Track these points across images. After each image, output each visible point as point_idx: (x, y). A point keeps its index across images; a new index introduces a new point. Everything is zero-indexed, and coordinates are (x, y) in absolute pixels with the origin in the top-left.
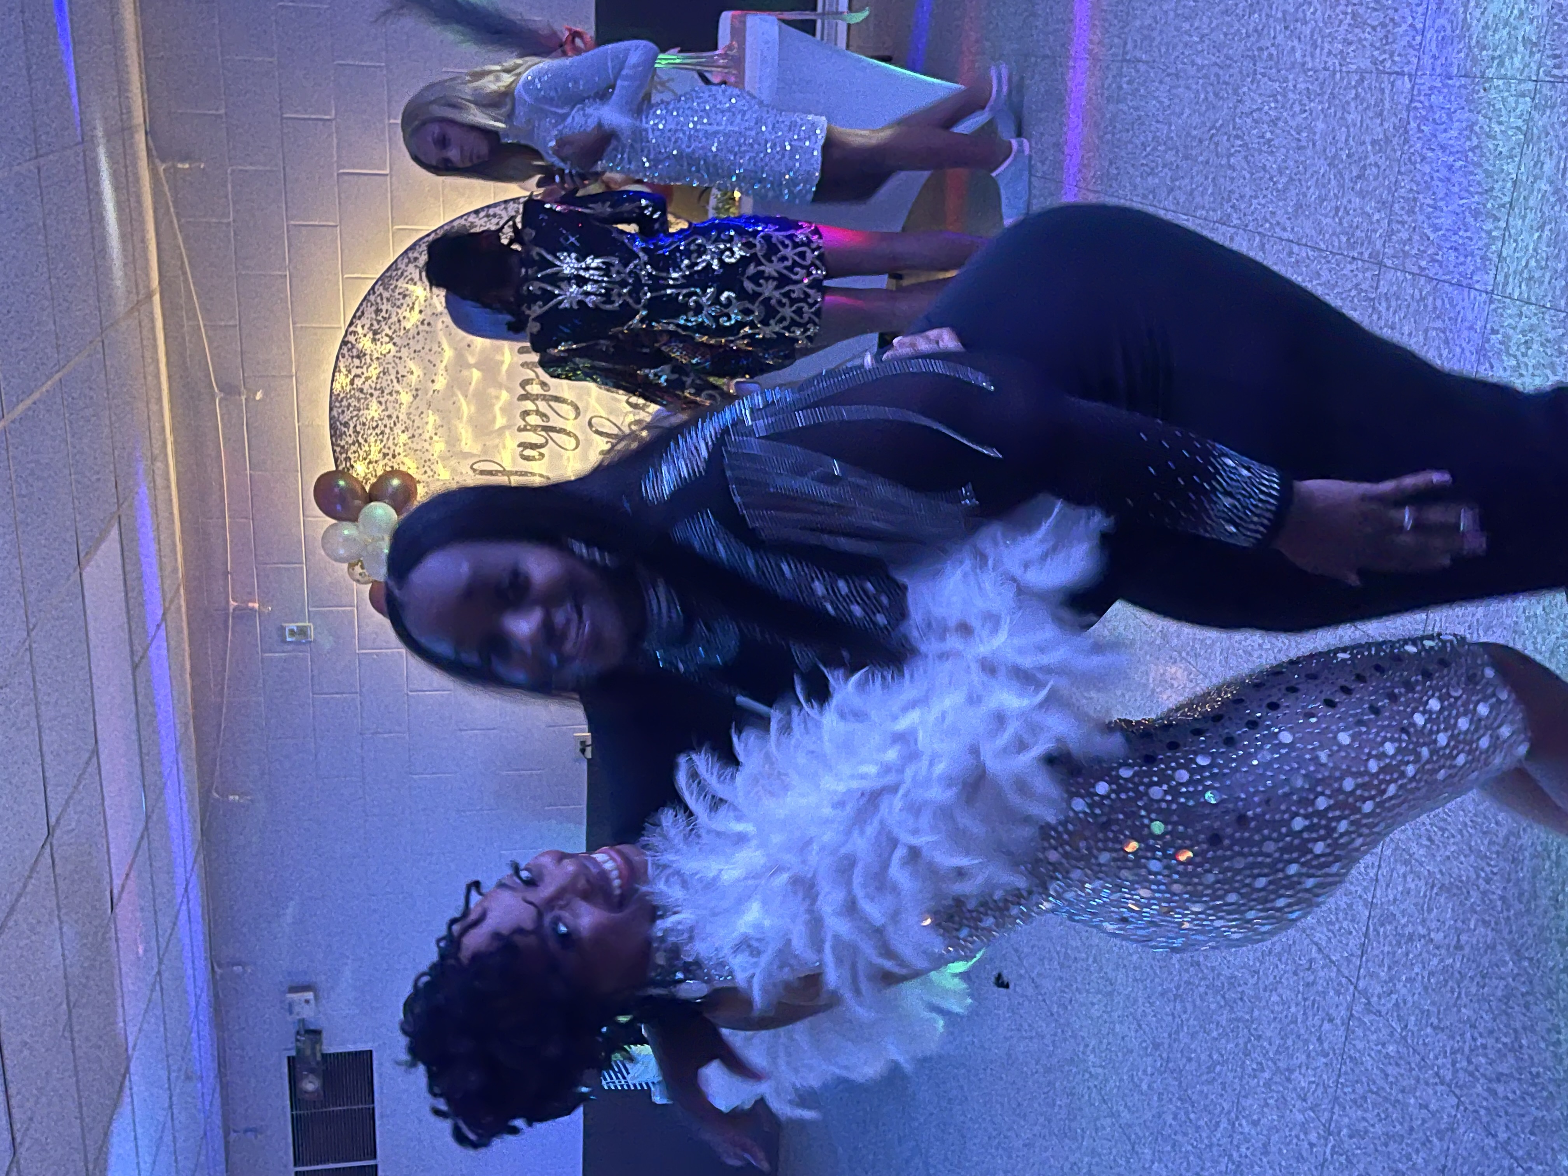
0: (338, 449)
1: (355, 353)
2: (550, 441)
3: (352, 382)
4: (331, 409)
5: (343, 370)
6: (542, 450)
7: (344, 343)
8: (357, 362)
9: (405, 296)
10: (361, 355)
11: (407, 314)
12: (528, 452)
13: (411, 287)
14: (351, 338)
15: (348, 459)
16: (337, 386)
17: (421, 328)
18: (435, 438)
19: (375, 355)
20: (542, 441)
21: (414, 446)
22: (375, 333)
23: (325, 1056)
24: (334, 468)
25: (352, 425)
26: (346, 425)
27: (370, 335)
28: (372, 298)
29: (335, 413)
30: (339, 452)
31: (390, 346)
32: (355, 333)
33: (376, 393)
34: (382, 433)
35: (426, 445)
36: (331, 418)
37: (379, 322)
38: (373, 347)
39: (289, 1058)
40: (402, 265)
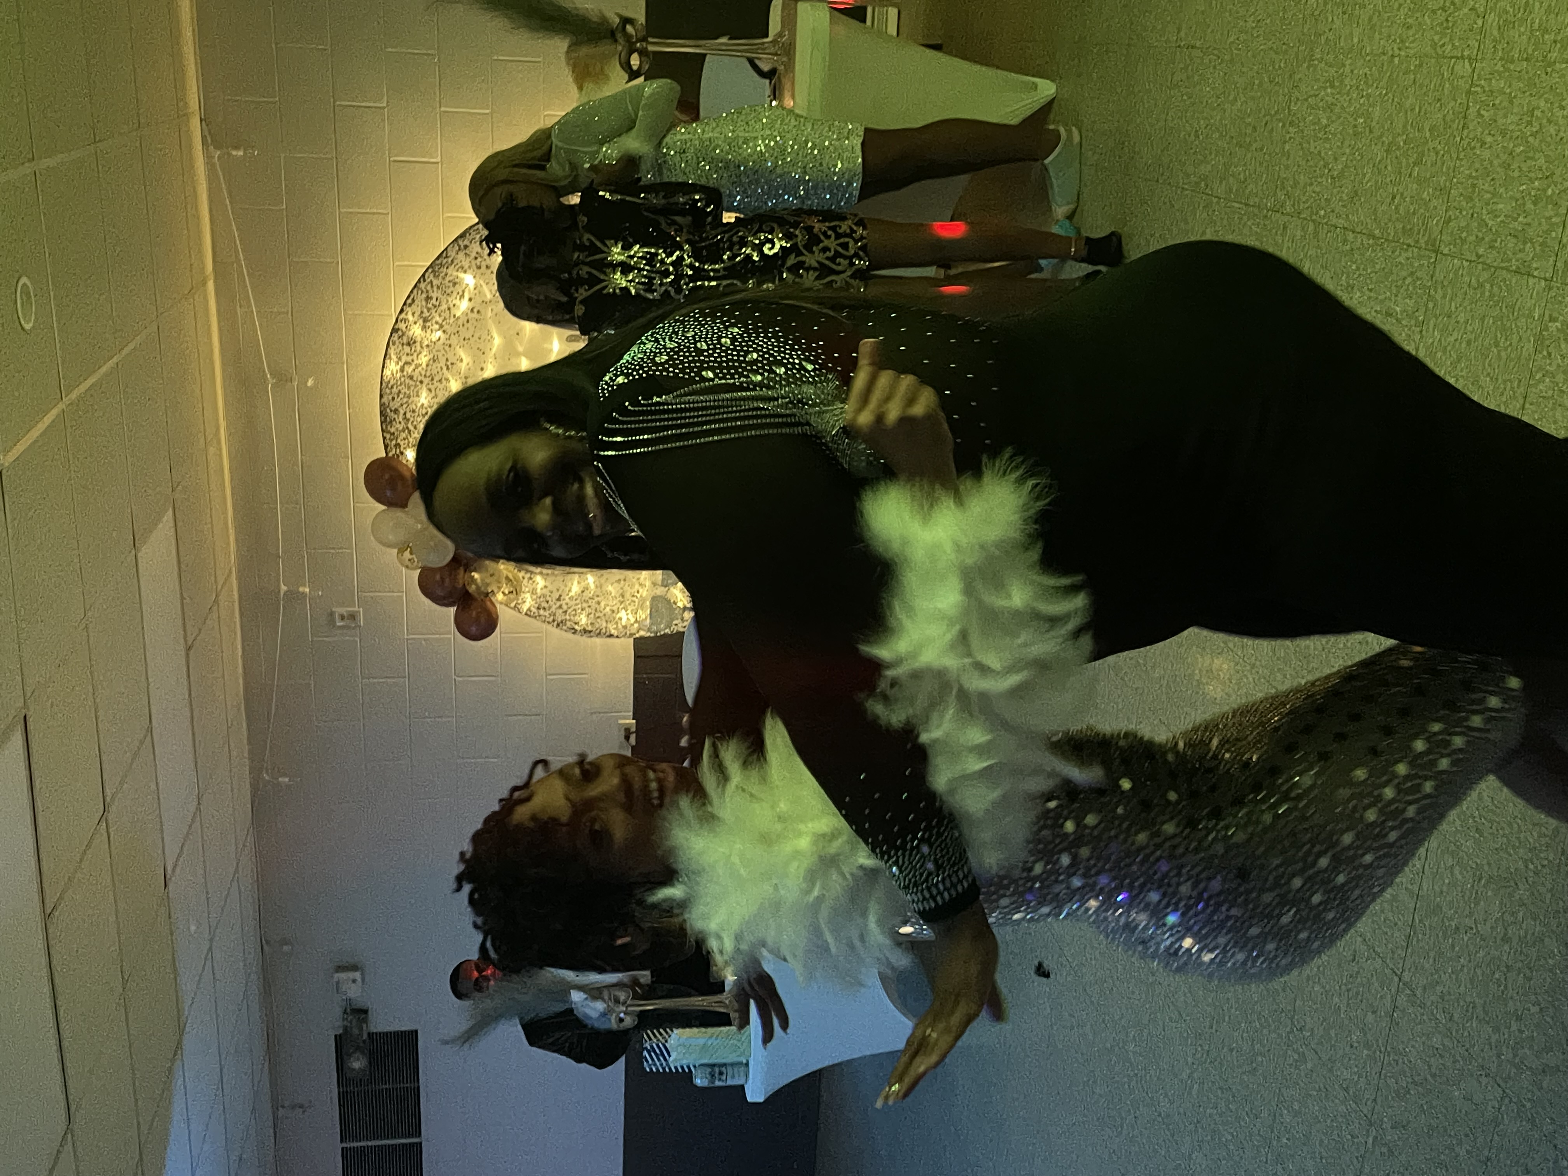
0: (388, 436)
1: (405, 340)
3: (402, 370)
4: (381, 396)
5: (394, 357)
7: (394, 330)
8: (407, 349)
9: (455, 284)
10: (411, 343)
11: (457, 302)
13: (461, 275)
14: (402, 326)
15: (398, 445)
16: (387, 372)
17: (471, 315)
19: (426, 343)
22: (425, 320)
23: (370, 1035)
25: (402, 412)
26: (396, 411)
27: (421, 322)
28: (422, 285)
29: (385, 400)
30: (389, 438)
31: (439, 333)
32: (405, 320)
33: (426, 381)
36: (382, 405)
37: (429, 310)
38: (423, 334)
39: (336, 1036)
40: (452, 253)
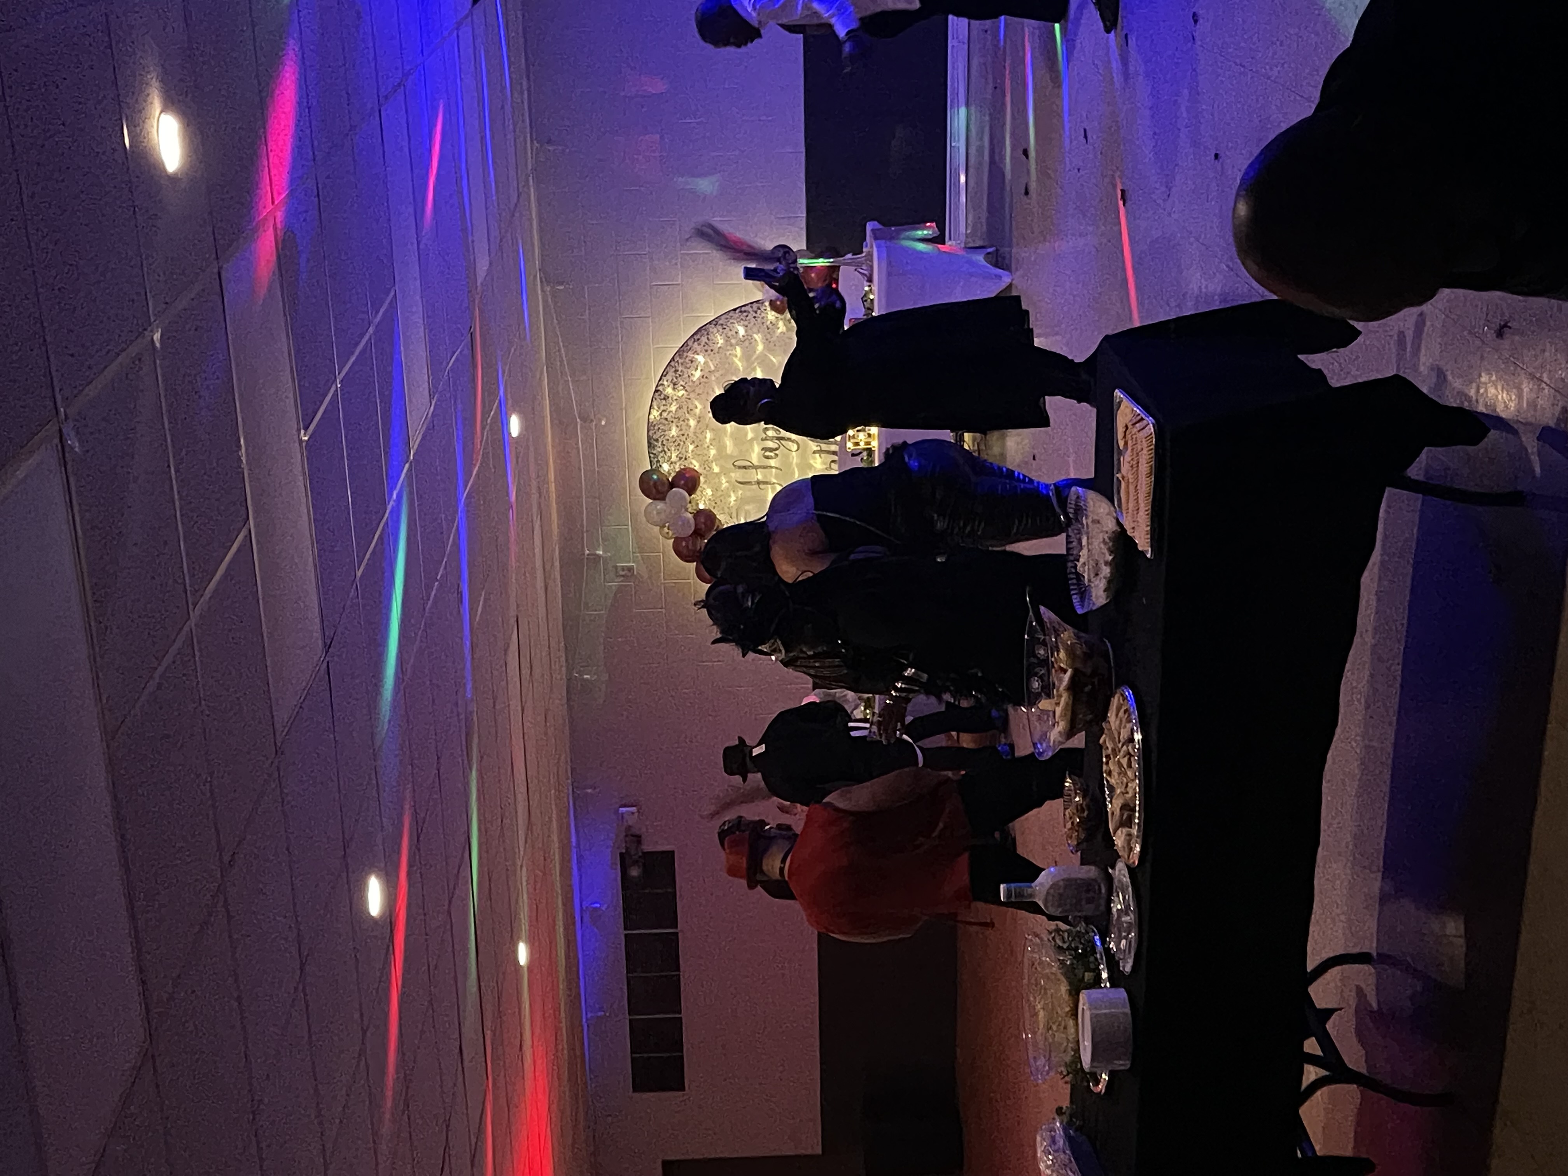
0: (652, 456)
1: (662, 396)
2: (782, 447)
3: (661, 415)
4: (648, 431)
5: (656, 407)
6: (777, 452)
7: (656, 391)
8: (664, 402)
9: (692, 362)
10: (666, 398)
11: (693, 372)
12: (768, 454)
13: (696, 356)
14: (660, 388)
15: (658, 461)
16: (652, 417)
17: (702, 380)
18: (711, 447)
19: (675, 398)
20: (777, 446)
21: (699, 453)
22: (675, 384)
23: (643, 853)
24: (650, 468)
25: (660, 440)
26: (657, 440)
27: (672, 385)
28: (672, 364)
29: (650, 434)
30: (653, 457)
31: (683, 392)
32: (662, 385)
33: (675, 421)
34: (679, 445)
35: (706, 452)
36: (648, 436)
37: (676, 378)
38: (673, 392)
39: (621, 853)
40: (690, 343)
